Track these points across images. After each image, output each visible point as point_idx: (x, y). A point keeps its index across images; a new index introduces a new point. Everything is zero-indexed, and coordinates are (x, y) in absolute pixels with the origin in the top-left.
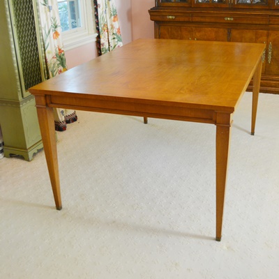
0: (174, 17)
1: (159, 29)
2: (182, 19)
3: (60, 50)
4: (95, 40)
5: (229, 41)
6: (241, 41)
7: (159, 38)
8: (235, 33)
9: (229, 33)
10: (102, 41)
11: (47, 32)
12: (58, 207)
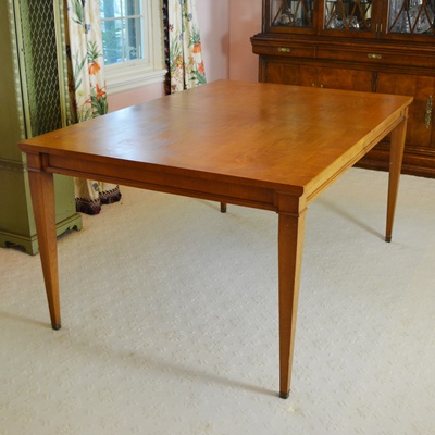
0: (289, 50)
1: (266, 67)
2: (300, 53)
3: (99, 91)
4: (163, 79)
5: (374, 91)
6: (393, 93)
7: (266, 81)
8: (384, 79)
9: (375, 78)
10: (173, 81)
11: (80, 63)
12: (56, 325)
